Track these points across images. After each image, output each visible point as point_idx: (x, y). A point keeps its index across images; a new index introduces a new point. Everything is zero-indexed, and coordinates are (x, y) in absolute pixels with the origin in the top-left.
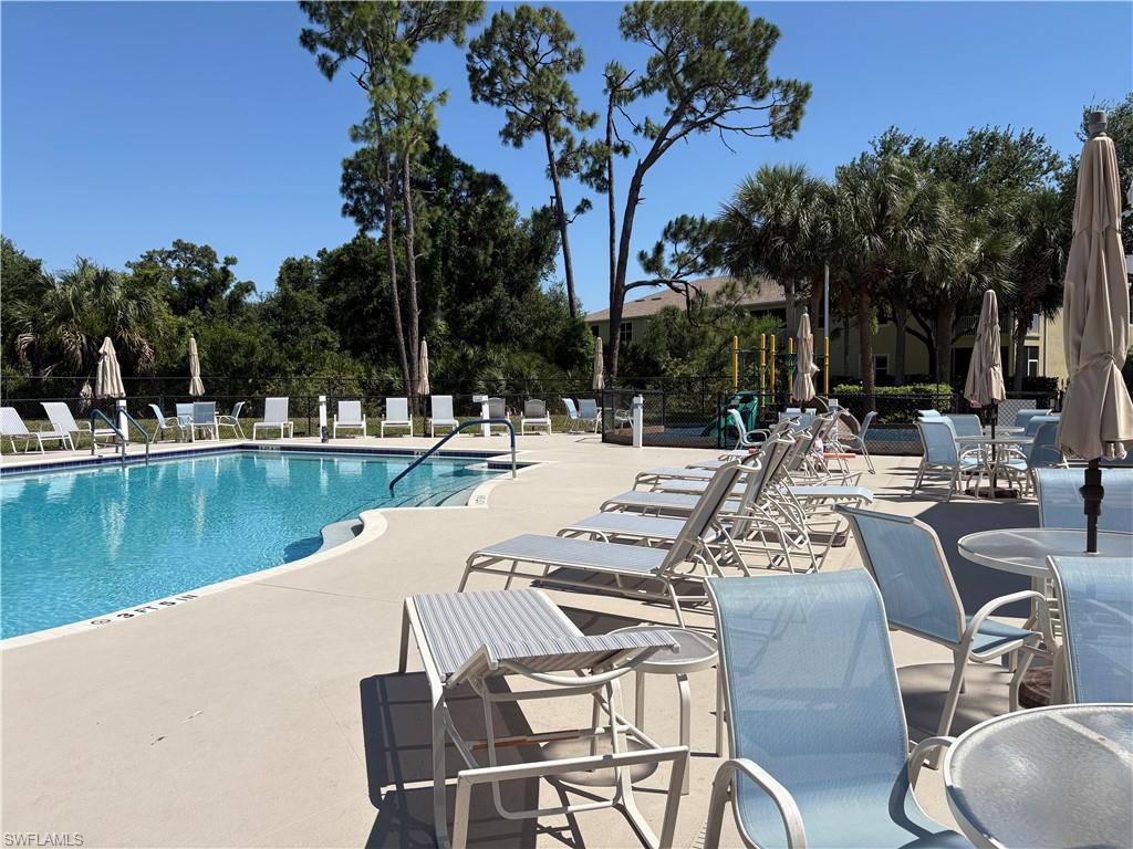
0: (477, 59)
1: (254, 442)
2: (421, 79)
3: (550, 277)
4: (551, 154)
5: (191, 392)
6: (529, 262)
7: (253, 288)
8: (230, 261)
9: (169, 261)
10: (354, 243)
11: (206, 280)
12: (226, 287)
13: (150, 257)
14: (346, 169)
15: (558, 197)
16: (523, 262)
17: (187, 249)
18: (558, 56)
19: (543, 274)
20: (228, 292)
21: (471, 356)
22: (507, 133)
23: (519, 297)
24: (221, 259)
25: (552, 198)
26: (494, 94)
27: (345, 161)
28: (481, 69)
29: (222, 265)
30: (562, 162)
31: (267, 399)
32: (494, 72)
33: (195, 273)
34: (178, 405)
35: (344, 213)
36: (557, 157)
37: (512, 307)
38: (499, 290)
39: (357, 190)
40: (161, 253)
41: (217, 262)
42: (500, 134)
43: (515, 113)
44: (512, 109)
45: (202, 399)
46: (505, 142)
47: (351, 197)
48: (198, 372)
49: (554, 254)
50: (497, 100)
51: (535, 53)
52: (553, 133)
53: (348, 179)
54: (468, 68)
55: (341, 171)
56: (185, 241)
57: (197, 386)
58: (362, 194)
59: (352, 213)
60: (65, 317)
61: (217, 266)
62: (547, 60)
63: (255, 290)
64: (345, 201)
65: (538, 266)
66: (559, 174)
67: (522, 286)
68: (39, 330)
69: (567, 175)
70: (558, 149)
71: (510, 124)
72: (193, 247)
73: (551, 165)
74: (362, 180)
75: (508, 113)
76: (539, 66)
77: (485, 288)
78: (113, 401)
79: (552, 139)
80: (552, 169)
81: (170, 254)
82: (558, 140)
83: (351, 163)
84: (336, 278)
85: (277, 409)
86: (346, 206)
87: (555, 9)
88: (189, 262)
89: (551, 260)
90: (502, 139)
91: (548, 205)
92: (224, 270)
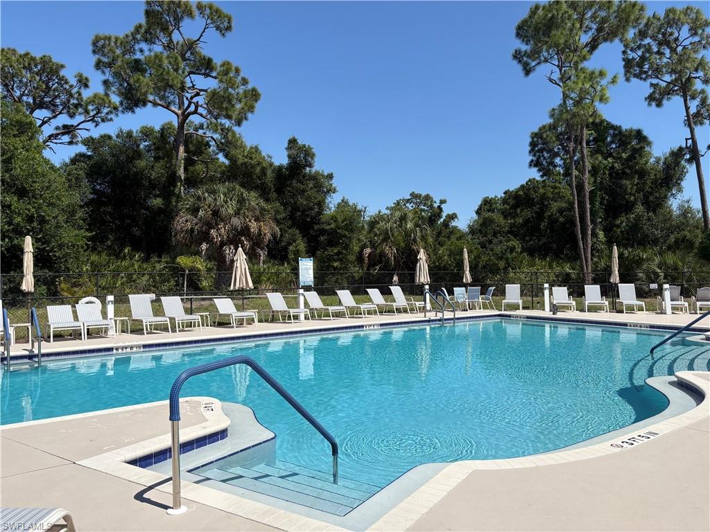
0: (629, 52)
1: (503, 312)
2: (597, 72)
3: (679, 196)
4: (687, 108)
5: (464, 281)
6: (662, 187)
7: (456, 217)
8: (443, 202)
9: (408, 205)
10: (527, 183)
11: (429, 214)
12: (440, 217)
13: (398, 203)
14: (533, 138)
15: (693, 138)
16: (656, 187)
17: (417, 197)
18: (697, 39)
19: (673, 194)
20: (442, 220)
21: (626, 255)
22: (651, 98)
23: (654, 211)
24: (438, 202)
25: (687, 139)
26: (642, 72)
27: (532, 134)
28: (633, 58)
29: (438, 204)
30: (698, 114)
31: (507, 285)
32: (643, 58)
33: (424, 210)
34: (455, 288)
35: (530, 165)
36: (693, 110)
37: (649, 219)
38: (640, 209)
39: (538, 151)
40: (403, 200)
41: (435, 202)
42: (646, 99)
43: (657, 84)
44: (655, 81)
45: (471, 285)
46: (649, 104)
47: (534, 155)
48: (468, 269)
49: (682, 180)
50: (644, 76)
51: (677, 39)
52: (690, 93)
53: (533, 144)
54: (624, 60)
55: (529, 140)
56: (416, 193)
57: (468, 277)
58: (542, 152)
59: (536, 166)
60: (386, 239)
61: (436, 205)
62: (686, 43)
63: (457, 218)
64: (531, 158)
65: (670, 189)
66: (695, 123)
67: (655, 204)
68: (373, 246)
69: (702, 124)
70: (694, 106)
71: (654, 92)
72: (421, 195)
73: (688, 115)
74: (543, 144)
75: (652, 85)
76: (680, 49)
77: (629, 207)
78: (423, 285)
79: (688, 98)
80: (689, 119)
81: (408, 201)
82: (693, 98)
83: (536, 134)
84: (515, 207)
85: (513, 292)
86: (532, 161)
87: (695, 7)
88: (418, 204)
89: (679, 184)
90: (647, 103)
91: (684, 146)
92: (439, 207)
